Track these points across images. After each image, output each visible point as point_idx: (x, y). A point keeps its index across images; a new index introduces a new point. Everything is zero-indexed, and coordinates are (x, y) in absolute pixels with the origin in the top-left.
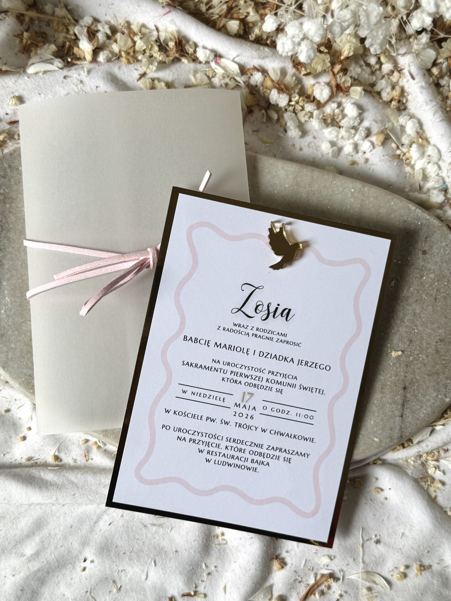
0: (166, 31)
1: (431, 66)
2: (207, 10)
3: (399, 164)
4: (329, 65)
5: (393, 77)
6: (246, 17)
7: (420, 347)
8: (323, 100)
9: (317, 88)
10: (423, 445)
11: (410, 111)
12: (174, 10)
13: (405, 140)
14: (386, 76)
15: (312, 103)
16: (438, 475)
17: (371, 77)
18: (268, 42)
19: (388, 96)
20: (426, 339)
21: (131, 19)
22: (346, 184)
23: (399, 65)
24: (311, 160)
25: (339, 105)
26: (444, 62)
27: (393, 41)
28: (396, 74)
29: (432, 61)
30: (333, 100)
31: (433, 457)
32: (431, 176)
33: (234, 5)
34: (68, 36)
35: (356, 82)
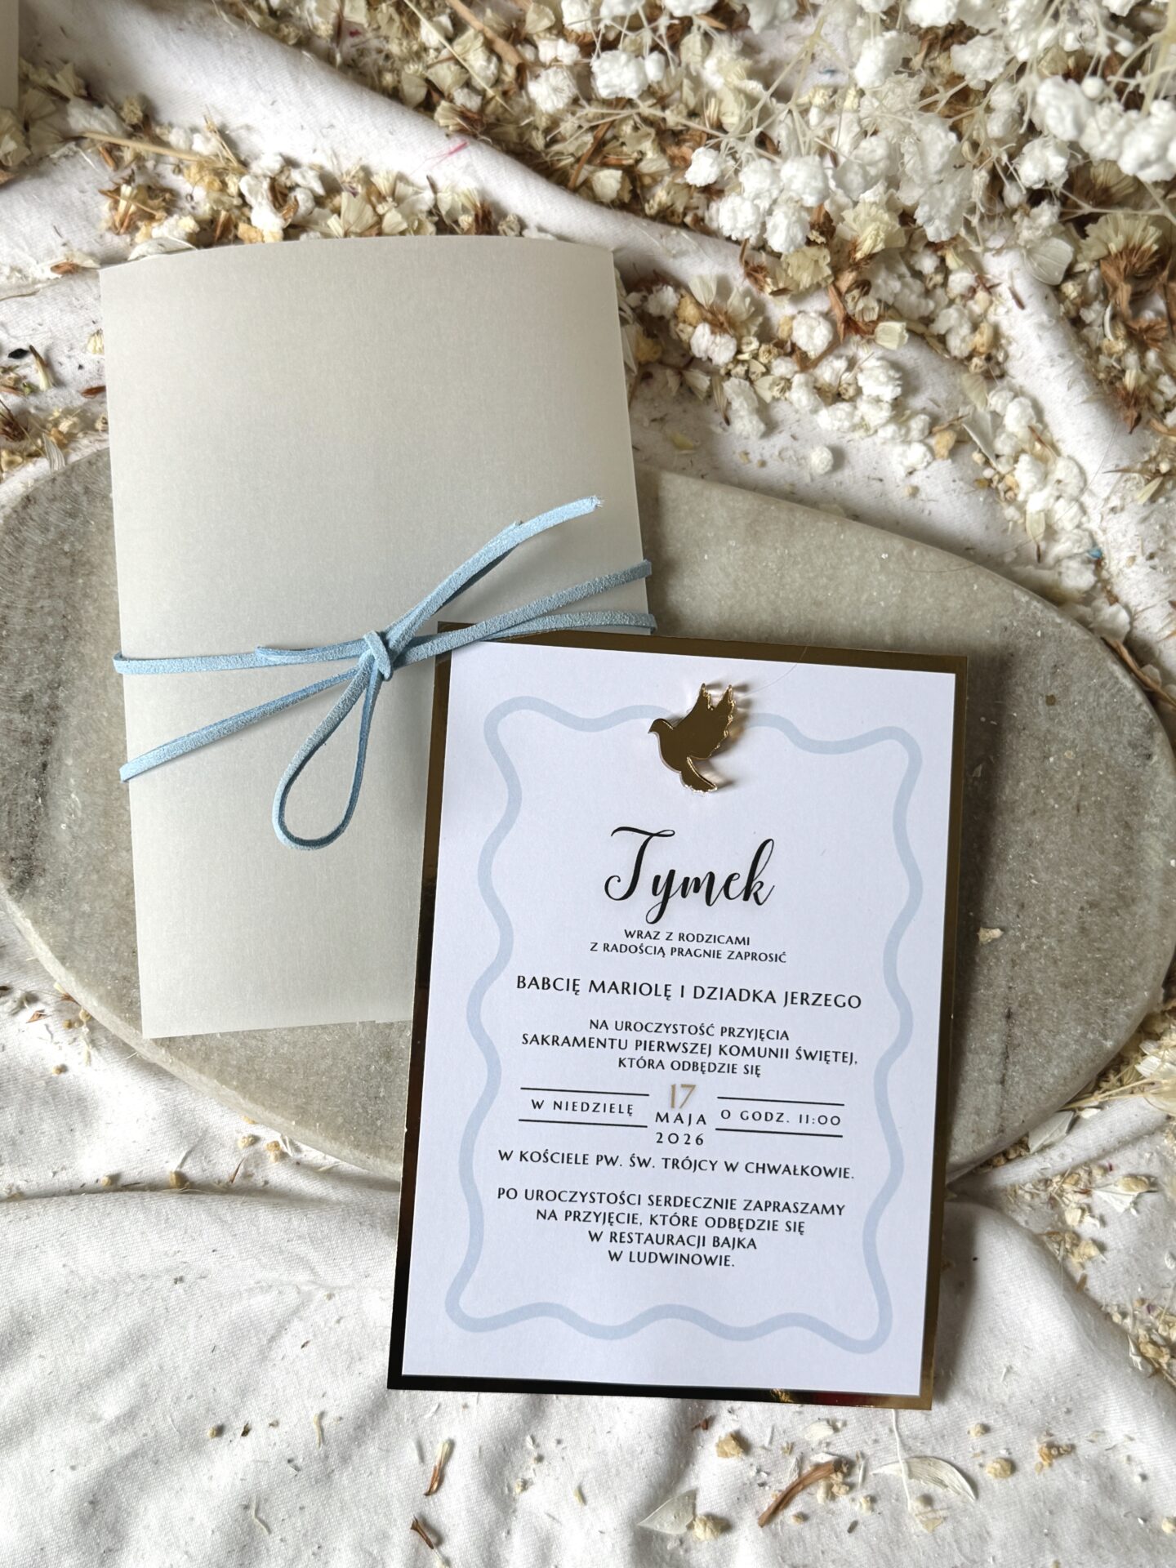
0: (453, 189)
1: (1061, 278)
2: (548, 145)
3: (991, 500)
4: (828, 271)
5: (976, 303)
6: (638, 161)
7: (1043, 918)
8: (815, 350)
9: (799, 323)
10: (1053, 1154)
11: (1014, 381)
12: (472, 143)
13: (1003, 445)
14: (958, 301)
15: (788, 359)
16: (1089, 1227)
17: (923, 302)
18: (688, 219)
19: (963, 346)
20: (1057, 901)
21: (373, 162)
22: (870, 542)
23: (989, 276)
24: (787, 488)
25: (852, 364)
26: (1091, 270)
27: (975, 221)
28: (981, 295)
29: (1064, 267)
30: (836, 352)
31: (1076, 1184)
32: (1063, 529)
33: (609, 135)
34: (225, 199)
35: (890, 312)
